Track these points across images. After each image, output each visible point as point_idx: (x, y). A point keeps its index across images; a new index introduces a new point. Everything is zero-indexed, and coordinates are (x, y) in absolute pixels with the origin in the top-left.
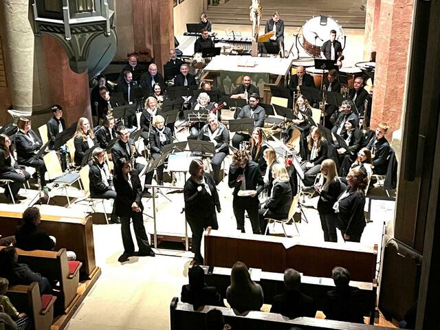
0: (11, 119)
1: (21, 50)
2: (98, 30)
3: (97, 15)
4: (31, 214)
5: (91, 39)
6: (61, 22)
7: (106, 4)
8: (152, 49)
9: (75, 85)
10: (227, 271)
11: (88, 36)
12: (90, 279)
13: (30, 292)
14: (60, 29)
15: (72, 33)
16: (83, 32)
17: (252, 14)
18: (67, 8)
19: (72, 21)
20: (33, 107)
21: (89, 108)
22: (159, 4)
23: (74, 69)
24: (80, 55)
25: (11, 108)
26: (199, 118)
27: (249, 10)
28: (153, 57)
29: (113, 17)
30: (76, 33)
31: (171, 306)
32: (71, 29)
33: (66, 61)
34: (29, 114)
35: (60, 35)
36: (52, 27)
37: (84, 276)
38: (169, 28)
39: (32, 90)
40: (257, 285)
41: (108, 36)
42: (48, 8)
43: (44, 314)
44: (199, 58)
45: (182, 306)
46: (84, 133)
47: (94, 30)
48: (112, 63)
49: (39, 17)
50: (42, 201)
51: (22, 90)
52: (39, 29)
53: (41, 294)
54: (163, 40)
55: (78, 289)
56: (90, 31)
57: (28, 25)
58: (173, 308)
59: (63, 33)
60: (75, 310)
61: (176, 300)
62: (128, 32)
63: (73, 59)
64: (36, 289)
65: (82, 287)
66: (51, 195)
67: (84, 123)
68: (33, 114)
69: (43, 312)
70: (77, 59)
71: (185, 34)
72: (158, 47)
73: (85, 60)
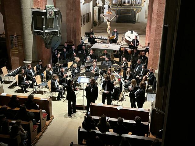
0: (24, 64)
1: (28, 40)
2: (55, 34)
3: (55, 29)
4: (31, 97)
5: (52, 37)
6: (42, 31)
7: (58, 25)
8: (73, 41)
9: (47, 53)
10: (98, 118)
11: (51, 36)
12: (50, 120)
13: (29, 124)
14: (42, 34)
15: (46, 35)
16: (50, 35)
17: (108, 30)
18: (44, 27)
19: (46, 31)
20: (32, 60)
21: (51, 60)
22: (76, 26)
23: (47, 47)
24: (49, 42)
25: (24, 60)
26: (89, 64)
27: (107, 28)
28: (73, 43)
29: (60, 30)
30: (48, 35)
31: (78, 130)
32: (46, 34)
33: (44, 44)
34: (31, 62)
35: (42, 36)
36: (39, 33)
37: (48, 119)
38: (79, 34)
39: (32, 54)
40: (108, 123)
41: (58, 36)
42: (38, 27)
43: (34, 132)
44: (89, 44)
45: (82, 130)
46: (49, 69)
47: (54, 34)
48: (60, 45)
49: (35, 29)
50: (34, 92)
51: (28, 54)
52: (35, 33)
53: (33, 125)
54: (77, 38)
55: (46, 123)
56: (52, 34)
57: (31, 32)
58: (79, 130)
59: (43, 35)
60: (45, 130)
61: (80, 127)
62: (65, 35)
63: (46, 44)
64: (31, 123)
65: (48, 122)
66: (38, 90)
67: (49, 65)
68: (32, 62)
69: (34, 131)
70: (48, 43)
71: (85, 36)
72: (75, 40)
73: (50, 44)
